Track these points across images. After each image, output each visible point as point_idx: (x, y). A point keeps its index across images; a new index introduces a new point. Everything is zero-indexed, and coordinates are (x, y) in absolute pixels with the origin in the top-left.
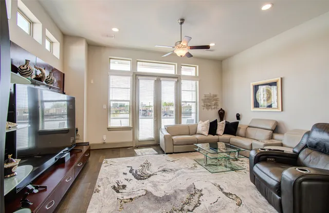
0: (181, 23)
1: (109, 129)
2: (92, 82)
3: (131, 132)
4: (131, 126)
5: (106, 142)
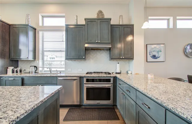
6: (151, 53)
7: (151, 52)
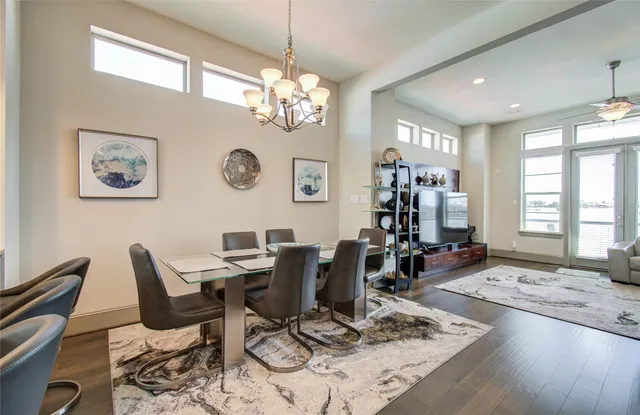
0: (613, 68)
1: (523, 234)
2: (497, 171)
3: (561, 242)
4: (561, 233)
5: (516, 250)
6: (100, 166)
7: (102, 162)
